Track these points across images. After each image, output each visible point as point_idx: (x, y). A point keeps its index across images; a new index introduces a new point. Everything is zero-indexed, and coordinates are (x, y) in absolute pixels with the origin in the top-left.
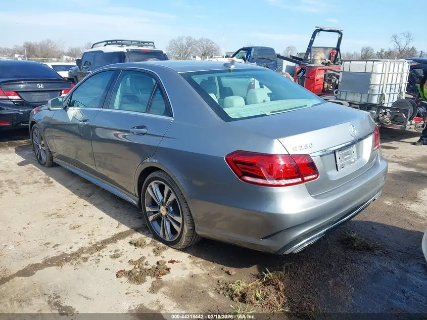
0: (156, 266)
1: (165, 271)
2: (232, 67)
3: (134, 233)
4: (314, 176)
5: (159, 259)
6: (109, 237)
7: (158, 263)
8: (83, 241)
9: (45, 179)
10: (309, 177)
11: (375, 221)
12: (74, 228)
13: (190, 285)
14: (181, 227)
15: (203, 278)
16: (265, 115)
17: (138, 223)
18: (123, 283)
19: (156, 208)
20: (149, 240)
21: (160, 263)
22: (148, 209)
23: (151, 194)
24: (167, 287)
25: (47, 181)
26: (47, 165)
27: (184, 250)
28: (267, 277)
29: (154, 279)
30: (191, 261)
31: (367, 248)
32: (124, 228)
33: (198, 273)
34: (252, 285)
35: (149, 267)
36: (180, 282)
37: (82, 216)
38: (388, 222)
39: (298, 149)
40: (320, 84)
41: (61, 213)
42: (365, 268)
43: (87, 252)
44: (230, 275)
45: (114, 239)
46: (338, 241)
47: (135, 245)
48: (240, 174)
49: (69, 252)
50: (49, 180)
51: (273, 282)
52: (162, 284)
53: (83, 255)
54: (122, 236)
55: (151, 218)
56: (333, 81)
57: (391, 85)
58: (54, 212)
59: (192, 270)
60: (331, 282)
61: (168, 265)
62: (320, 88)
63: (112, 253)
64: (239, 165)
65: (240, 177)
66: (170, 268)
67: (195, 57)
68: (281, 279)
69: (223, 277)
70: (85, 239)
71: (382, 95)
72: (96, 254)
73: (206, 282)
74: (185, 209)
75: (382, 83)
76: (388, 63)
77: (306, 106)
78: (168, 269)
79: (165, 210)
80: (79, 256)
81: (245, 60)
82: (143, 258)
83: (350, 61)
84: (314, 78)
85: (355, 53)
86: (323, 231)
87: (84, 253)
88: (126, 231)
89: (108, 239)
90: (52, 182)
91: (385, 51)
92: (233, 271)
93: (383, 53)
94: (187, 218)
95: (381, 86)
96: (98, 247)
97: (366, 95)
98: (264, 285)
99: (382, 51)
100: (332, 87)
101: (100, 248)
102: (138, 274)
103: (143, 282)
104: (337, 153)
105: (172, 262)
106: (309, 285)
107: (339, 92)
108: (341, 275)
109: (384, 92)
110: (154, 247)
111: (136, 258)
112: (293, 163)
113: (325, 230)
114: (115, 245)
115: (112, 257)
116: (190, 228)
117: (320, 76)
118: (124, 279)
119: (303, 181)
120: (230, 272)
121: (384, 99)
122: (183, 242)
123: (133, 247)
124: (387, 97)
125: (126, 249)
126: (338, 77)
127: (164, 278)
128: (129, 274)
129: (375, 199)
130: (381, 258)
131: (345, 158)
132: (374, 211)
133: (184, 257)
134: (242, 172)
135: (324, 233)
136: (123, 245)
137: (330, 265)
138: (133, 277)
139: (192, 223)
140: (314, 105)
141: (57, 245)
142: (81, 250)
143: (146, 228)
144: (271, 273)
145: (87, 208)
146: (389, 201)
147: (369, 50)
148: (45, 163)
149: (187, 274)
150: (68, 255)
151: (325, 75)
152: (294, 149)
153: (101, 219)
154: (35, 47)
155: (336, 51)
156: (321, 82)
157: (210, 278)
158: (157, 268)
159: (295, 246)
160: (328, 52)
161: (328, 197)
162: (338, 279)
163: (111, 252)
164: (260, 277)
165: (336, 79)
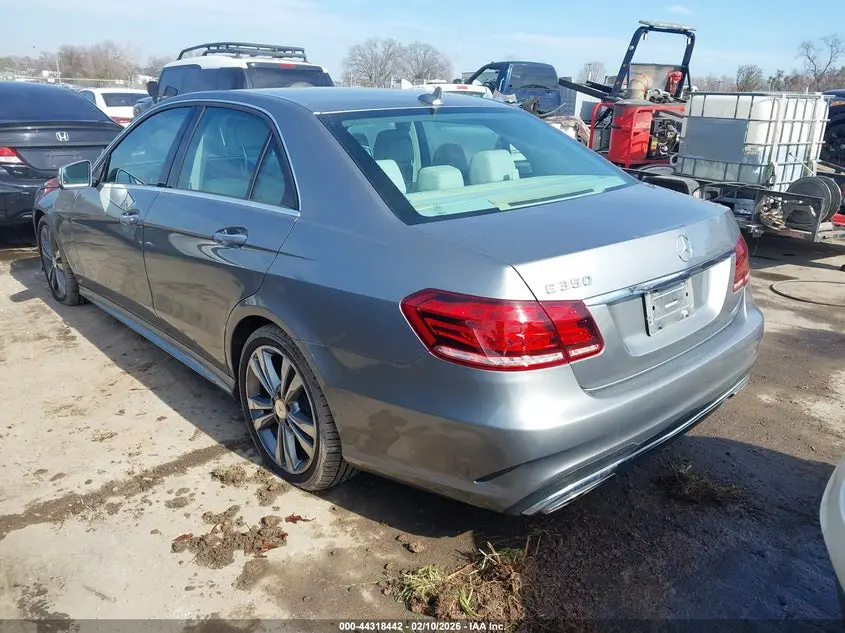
0: (259, 527)
1: (276, 540)
2: (437, 103)
3: (223, 453)
4: (593, 348)
5: (267, 511)
6: (171, 460)
7: (263, 521)
8: (117, 467)
9: (60, 330)
10: (580, 351)
11: (734, 439)
12: (102, 439)
13: (325, 574)
14: (315, 445)
15: (355, 557)
16: (496, 210)
17: (234, 431)
18: (183, 565)
19: (267, 403)
20: (252, 469)
21: (268, 522)
22: (252, 405)
23: (257, 374)
24: (275, 576)
25: (65, 336)
26: (67, 301)
27: (323, 493)
28: (488, 560)
29: (251, 557)
30: (333, 518)
31: (711, 500)
32: (206, 441)
33: (343, 547)
34: (457, 577)
35: (244, 530)
36: (303, 566)
37: (122, 412)
38: (762, 442)
39: (558, 287)
40: (642, 142)
41: (81, 405)
42: (704, 544)
43: (120, 492)
44: (412, 552)
45: (180, 465)
46: (652, 481)
47: (222, 479)
48: (432, 340)
49: (82, 491)
50: (69, 332)
51: (501, 573)
52: (266, 569)
53: (112, 500)
54: (197, 458)
55: (258, 423)
56: (669, 135)
57: (788, 146)
58: (66, 403)
59: (332, 540)
60: (626, 574)
61: (285, 527)
62: (642, 150)
63: (173, 497)
64: (429, 321)
65: (431, 348)
66: (287, 534)
67: (399, 81)
68: (518, 568)
69: (398, 557)
70: (120, 462)
71: (770, 166)
72: (139, 497)
73: (357, 568)
74: (321, 411)
75: (770, 142)
76: (784, 101)
77: (592, 190)
78: (283, 536)
79: (284, 408)
80: (102, 502)
81: (492, 90)
82: (236, 508)
83: (705, 94)
84: (631, 129)
85: (724, 77)
86: (611, 466)
87: (113, 494)
88: (208, 449)
89: (169, 464)
90: (74, 338)
91: (785, 74)
92: (420, 543)
93: (782, 79)
94: (325, 427)
95: (768, 149)
96: (144, 482)
97: (736, 167)
98: (482, 578)
99: (779, 75)
100: (666, 148)
101: (149, 484)
102: (218, 543)
103: (226, 564)
104: (648, 298)
105: (293, 519)
106: (579, 580)
107: (680, 160)
108: (649, 559)
109: (773, 160)
110: (260, 486)
111: (219, 508)
112: (544, 320)
113: (616, 464)
114: (183, 477)
115: (169, 505)
116: (334, 449)
117: (642, 124)
118: (188, 555)
119: (567, 359)
120: (412, 545)
121: (773, 174)
122: (320, 477)
123: (218, 483)
124: (778, 171)
125: (202, 487)
126: (679, 127)
127: (272, 555)
128: (198, 544)
129: (732, 396)
130: (739, 522)
131: (667, 306)
132: (735, 415)
133: (319, 510)
134: (435, 336)
135: (614, 470)
136: (197, 478)
137: (629, 534)
138: (206, 552)
139: (337, 438)
140: (608, 190)
141: (60, 475)
142: (108, 489)
143: (249, 443)
144: (497, 551)
145: (136, 396)
146: (769, 394)
147: (752, 73)
148: (65, 296)
149: (323, 547)
150: (80, 497)
151: (653, 122)
152: (549, 289)
153: (160, 419)
154: (82, 56)
155: (680, 74)
156: (644, 137)
157: (368, 558)
158: (259, 533)
159: (550, 497)
160: (664, 74)
161: (623, 393)
162: (643, 568)
163: (169, 492)
164: (474, 558)
165: (676, 131)
